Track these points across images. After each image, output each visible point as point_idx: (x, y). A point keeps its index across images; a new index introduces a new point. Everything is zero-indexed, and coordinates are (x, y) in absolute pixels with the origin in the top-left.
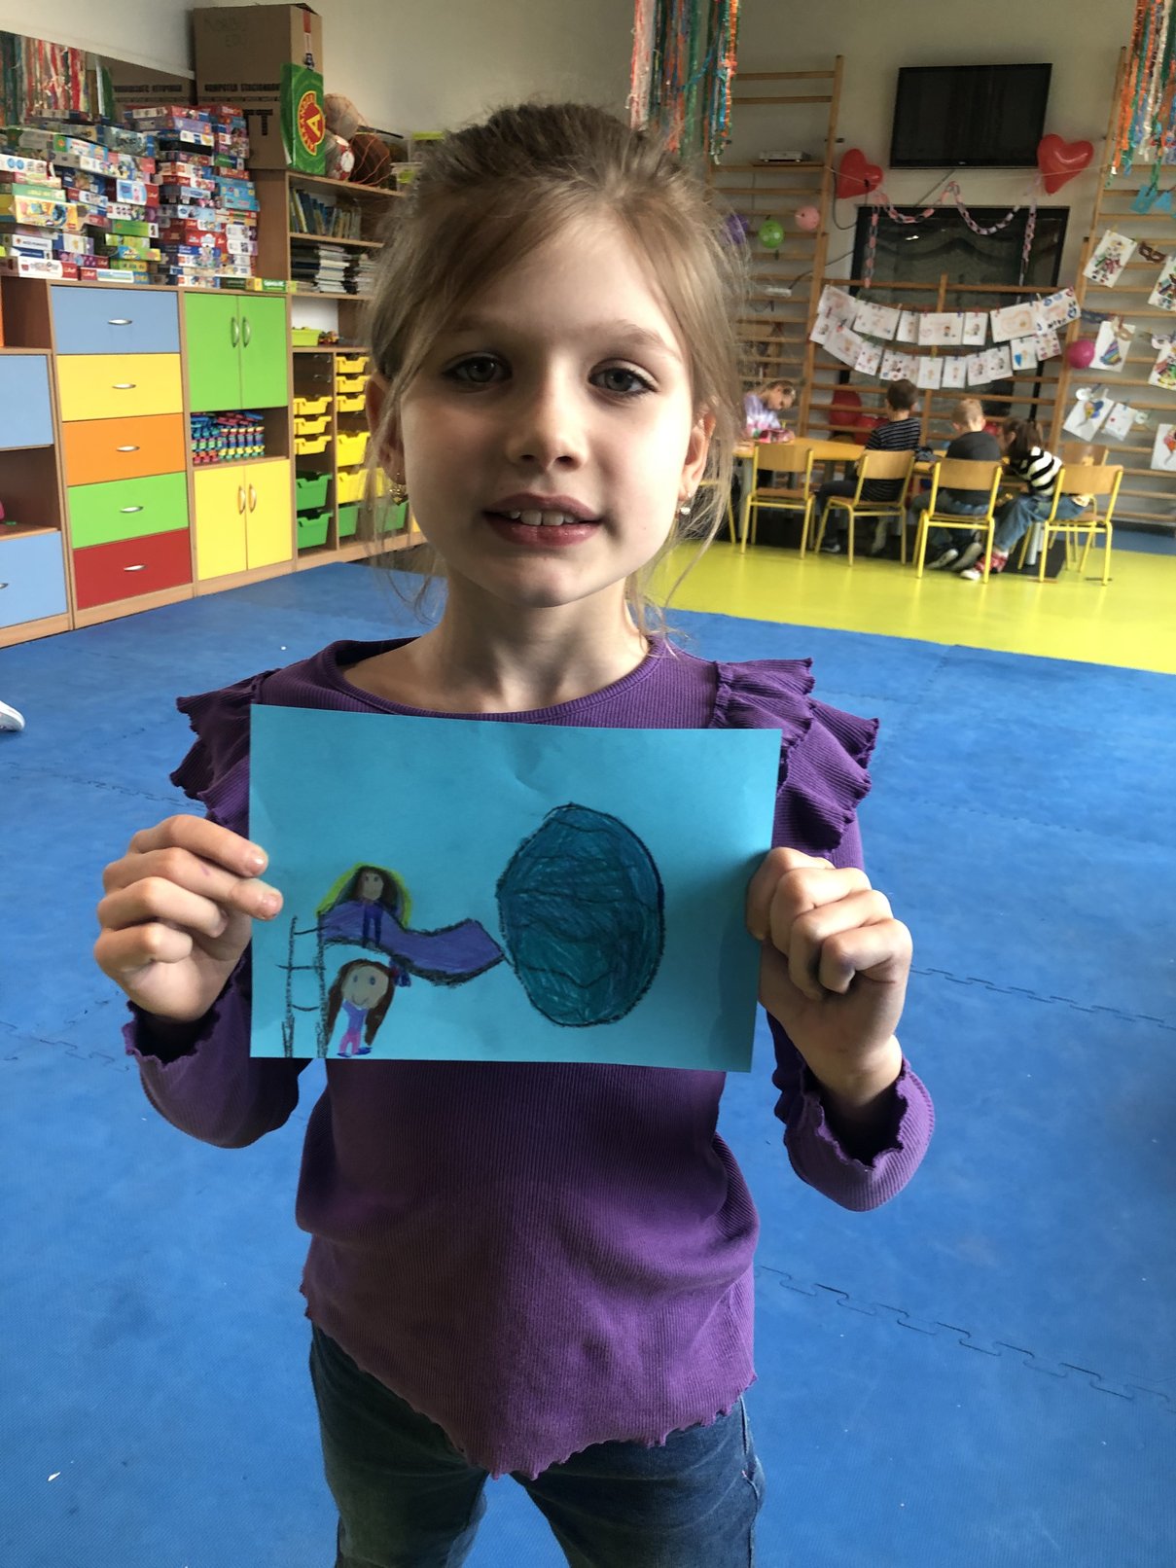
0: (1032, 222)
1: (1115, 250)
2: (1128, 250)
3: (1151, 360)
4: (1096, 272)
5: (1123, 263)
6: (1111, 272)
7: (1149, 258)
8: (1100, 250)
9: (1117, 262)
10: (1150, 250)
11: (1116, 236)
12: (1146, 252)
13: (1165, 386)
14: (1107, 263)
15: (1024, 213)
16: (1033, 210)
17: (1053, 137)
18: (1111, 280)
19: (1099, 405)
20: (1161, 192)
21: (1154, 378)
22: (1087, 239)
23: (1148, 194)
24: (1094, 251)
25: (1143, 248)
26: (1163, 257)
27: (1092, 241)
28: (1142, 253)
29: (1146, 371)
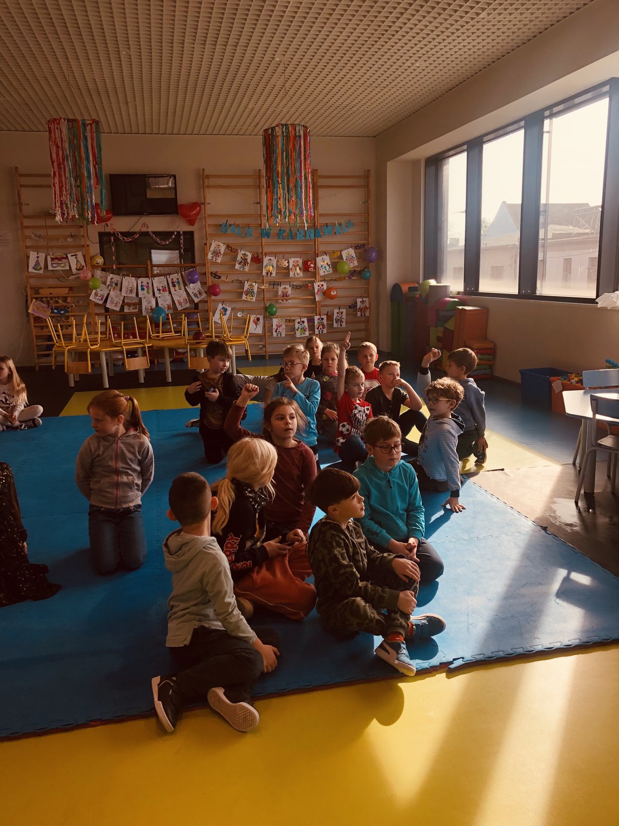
0: (182, 237)
1: (218, 248)
2: (223, 248)
3: (242, 290)
4: (213, 257)
5: (222, 253)
6: (218, 257)
7: (231, 251)
8: (212, 249)
9: (220, 253)
10: (231, 248)
11: (217, 243)
12: (230, 249)
13: (249, 300)
14: (216, 253)
15: (178, 233)
16: (181, 233)
17: (181, 205)
18: (219, 260)
19: (226, 310)
20: (230, 225)
21: (244, 297)
22: (206, 244)
23: (225, 226)
24: (210, 249)
25: (228, 247)
26: (237, 250)
27: (208, 245)
28: (228, 249)
29: (241, 294)
